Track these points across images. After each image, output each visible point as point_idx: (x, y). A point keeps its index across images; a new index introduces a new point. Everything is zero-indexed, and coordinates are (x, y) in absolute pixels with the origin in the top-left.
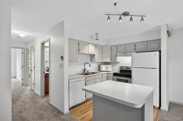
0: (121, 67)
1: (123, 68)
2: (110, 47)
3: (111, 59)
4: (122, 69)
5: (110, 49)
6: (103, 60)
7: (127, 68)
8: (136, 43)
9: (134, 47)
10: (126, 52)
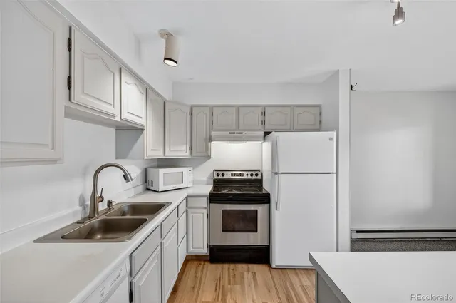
0: (218, 172)
1: (223, 175)
2: (188, 110)
3: (191, 149)
4: (220, 177)
5: (189, 117)
6: (167, 149)
7: (234, 175)
8: (265, 107)
9: (261, 119)
10: (239, 128)
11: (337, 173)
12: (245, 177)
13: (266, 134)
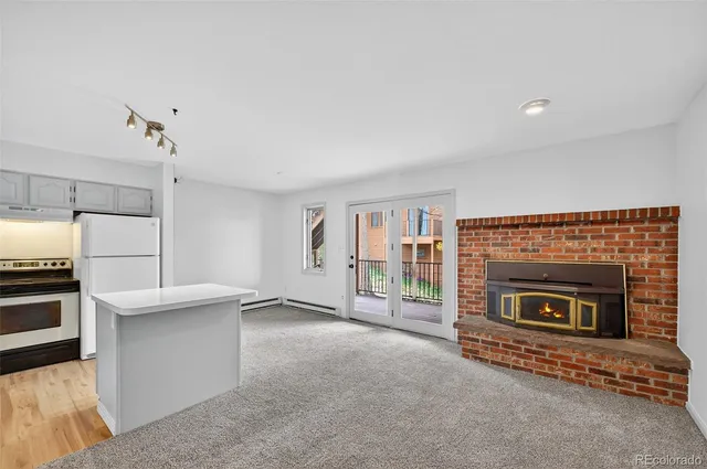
8: (75, 181)
9: (69, 194)
10: (29, 203)
11: (161, 255)
12: (41, 267)
13: (77, 213)
